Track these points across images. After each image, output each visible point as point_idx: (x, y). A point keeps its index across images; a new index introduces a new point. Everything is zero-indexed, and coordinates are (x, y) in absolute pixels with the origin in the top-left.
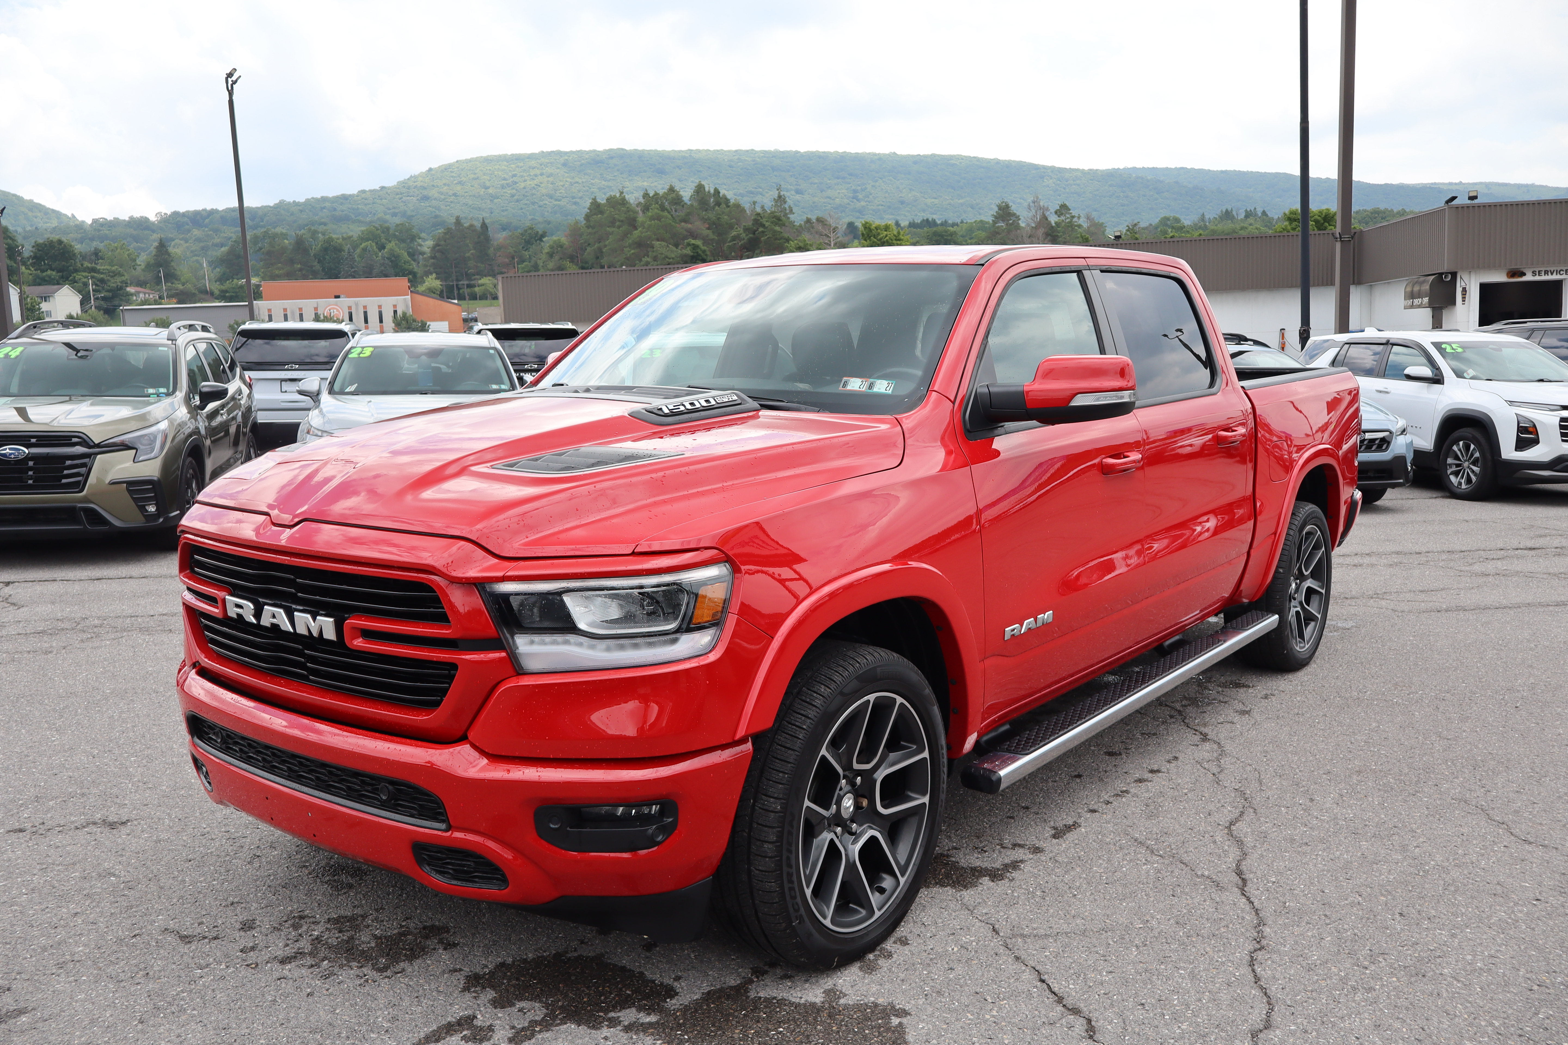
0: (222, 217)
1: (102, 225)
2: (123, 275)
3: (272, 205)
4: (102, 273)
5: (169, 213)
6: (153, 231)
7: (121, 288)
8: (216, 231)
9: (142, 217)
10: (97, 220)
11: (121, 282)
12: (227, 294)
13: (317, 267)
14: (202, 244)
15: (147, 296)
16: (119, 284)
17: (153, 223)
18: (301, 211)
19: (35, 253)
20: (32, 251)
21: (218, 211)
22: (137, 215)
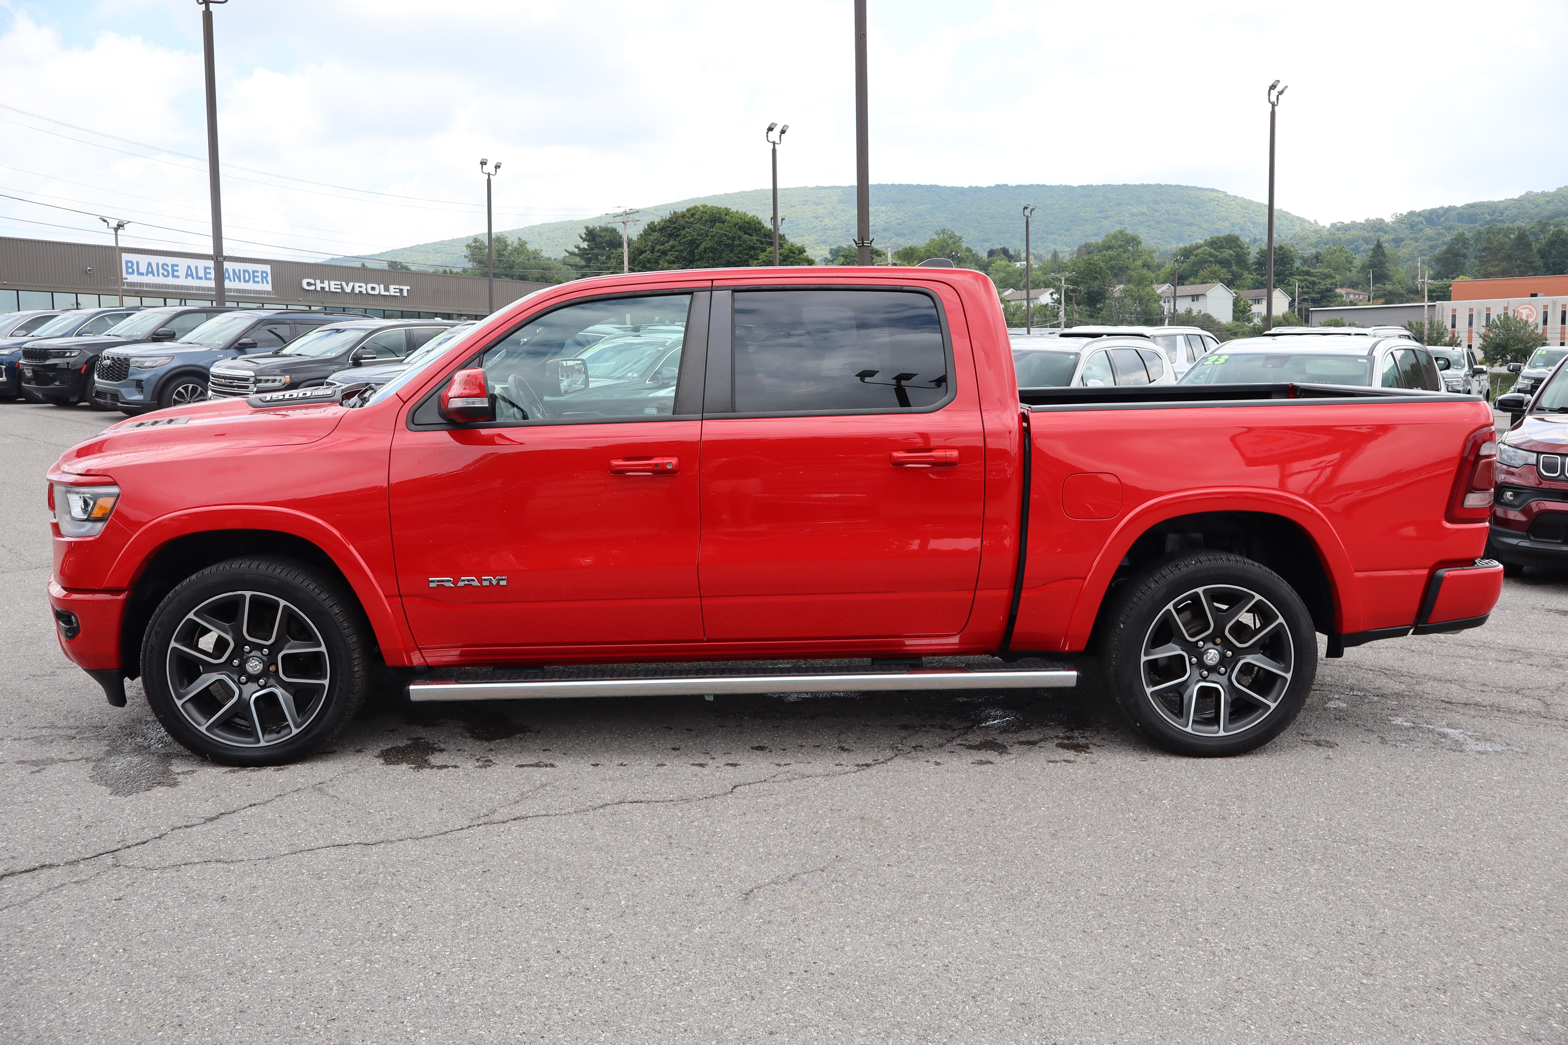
0: (1458, 214)
1: (1338, 229)
2: (1334, 278)
3: (1516, 197)
4: (1315, 276)
5: (1405, 213)
6: (1386, 232)
7: (1330, 290)
8: (1449, 228)
9: (1377, 219)
10: (1335, 224)
11: (1331, 284)
12: (1434, 294)
13: (1539, 262)
14: (1432, 243)
15: (1357, 297)
16: (1329, 286)
17: (1387, 225)
18: (1549, 202)
19: (1259, 259)
20: (1256, 258)
21: (1456, 208)
22: (1373, 217)
